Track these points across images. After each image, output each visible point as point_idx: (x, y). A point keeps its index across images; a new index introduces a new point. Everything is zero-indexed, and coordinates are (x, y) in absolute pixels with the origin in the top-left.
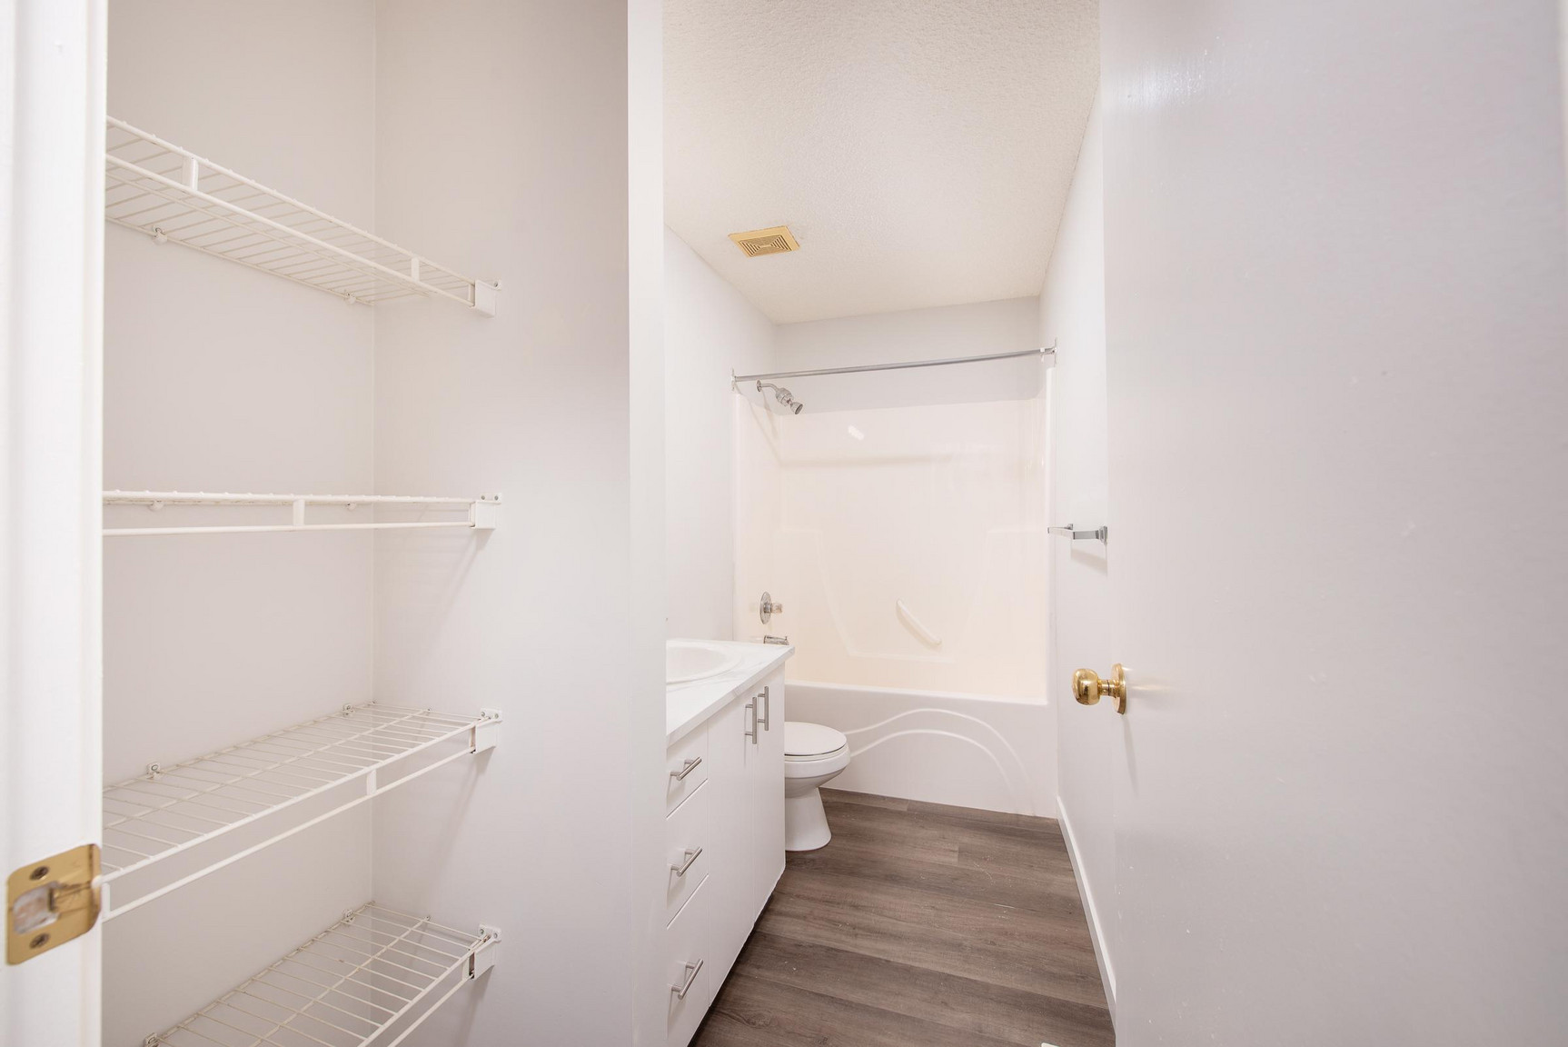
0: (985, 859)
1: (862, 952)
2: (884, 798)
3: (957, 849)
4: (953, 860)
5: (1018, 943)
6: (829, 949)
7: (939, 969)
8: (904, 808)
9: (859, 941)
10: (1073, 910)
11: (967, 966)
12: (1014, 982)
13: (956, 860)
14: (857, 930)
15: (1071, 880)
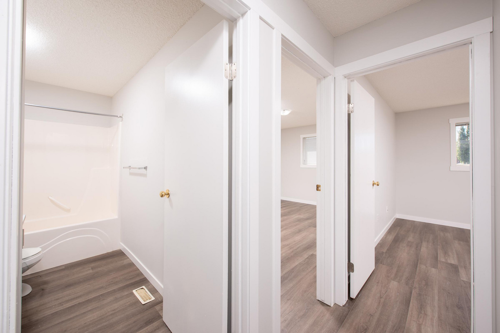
0: (101, 266)
1: (67, 307)
2: (52, 268)
3: (90, 268)
4: (91, 271)
5: (119, 278)
6: (52, 314)
7: (97, 295)
8: (64, 267)
9: (64, 306)
10: (132, 265)
11: (106, 290)
12: (121, 285)
13: (92, 271)
14: (62, 304)
15: (128, 259)
